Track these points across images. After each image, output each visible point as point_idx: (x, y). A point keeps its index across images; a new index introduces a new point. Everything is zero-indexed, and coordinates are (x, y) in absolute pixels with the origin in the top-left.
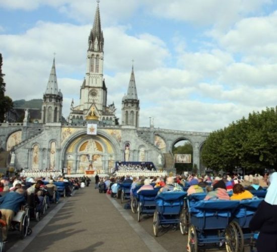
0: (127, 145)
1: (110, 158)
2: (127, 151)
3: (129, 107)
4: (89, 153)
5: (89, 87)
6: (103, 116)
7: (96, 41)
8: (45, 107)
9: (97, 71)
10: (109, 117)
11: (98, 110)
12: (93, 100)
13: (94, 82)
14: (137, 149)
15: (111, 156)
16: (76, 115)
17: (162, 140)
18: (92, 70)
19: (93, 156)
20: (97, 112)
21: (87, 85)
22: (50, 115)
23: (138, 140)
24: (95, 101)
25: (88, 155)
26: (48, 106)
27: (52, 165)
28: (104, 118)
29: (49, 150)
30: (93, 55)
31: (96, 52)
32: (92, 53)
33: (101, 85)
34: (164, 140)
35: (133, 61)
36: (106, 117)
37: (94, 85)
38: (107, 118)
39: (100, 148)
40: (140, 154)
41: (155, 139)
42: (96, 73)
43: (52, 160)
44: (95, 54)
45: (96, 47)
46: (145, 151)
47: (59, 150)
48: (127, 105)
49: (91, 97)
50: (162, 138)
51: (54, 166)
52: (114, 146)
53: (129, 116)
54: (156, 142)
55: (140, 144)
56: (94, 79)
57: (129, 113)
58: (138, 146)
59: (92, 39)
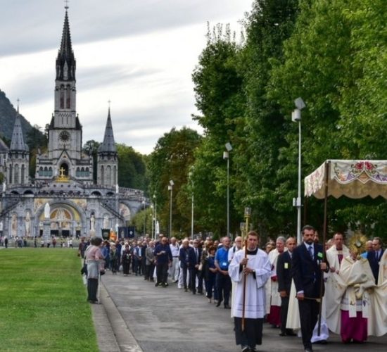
0: (93, 213)
1: (77, 225)
2: (92, 219)
3: (105, 161)
4: (59, 220)
5: (58, 129)
6: (77, 166)
7: (66, 66)
8: (10, 165)
9: (69, 107)
10: (85, 167)
11: (71, 159)
12: (65, 146)
13: (65, 122)
14: (101, 217)
15: (78, 223)
16: (44, 166)
17: (127, 208)
18: (62, 106)
19: (62, 223)
20: (69, 161)
21: (56, 126)
22: (17, 174)
23: (103, 209)
24: (67, 147)
25: (57, 223)
26: (14, 163)
27: (28, 231)
28: (78, 168)
29: (25, 218)
30: (62, 85)
31: (65, 81)
32: (61, 83)
33: (74, 126)
34: (129, 207)
35: (109, 102)
36: (81, 167)
37: (65, 125)
38: (83, 168)
39: (68, 216)
40: (104, 222)
41: (119, 207)
42: (67, 110)
43: (27, 227)
44: (65, 83)
45: (66, 74)
46: (110, 219)
47: (32, 218)
48: (103, 159)
49: (61, 142)
50: (127, 205)
51: (29, 232)
52: (80, 215)
53: (105, 171)
54: (121, 210)
55: (104, 212)
56: (65, 118)
57: (105, 168)
58: (102, 214)
59: (60, 62)
